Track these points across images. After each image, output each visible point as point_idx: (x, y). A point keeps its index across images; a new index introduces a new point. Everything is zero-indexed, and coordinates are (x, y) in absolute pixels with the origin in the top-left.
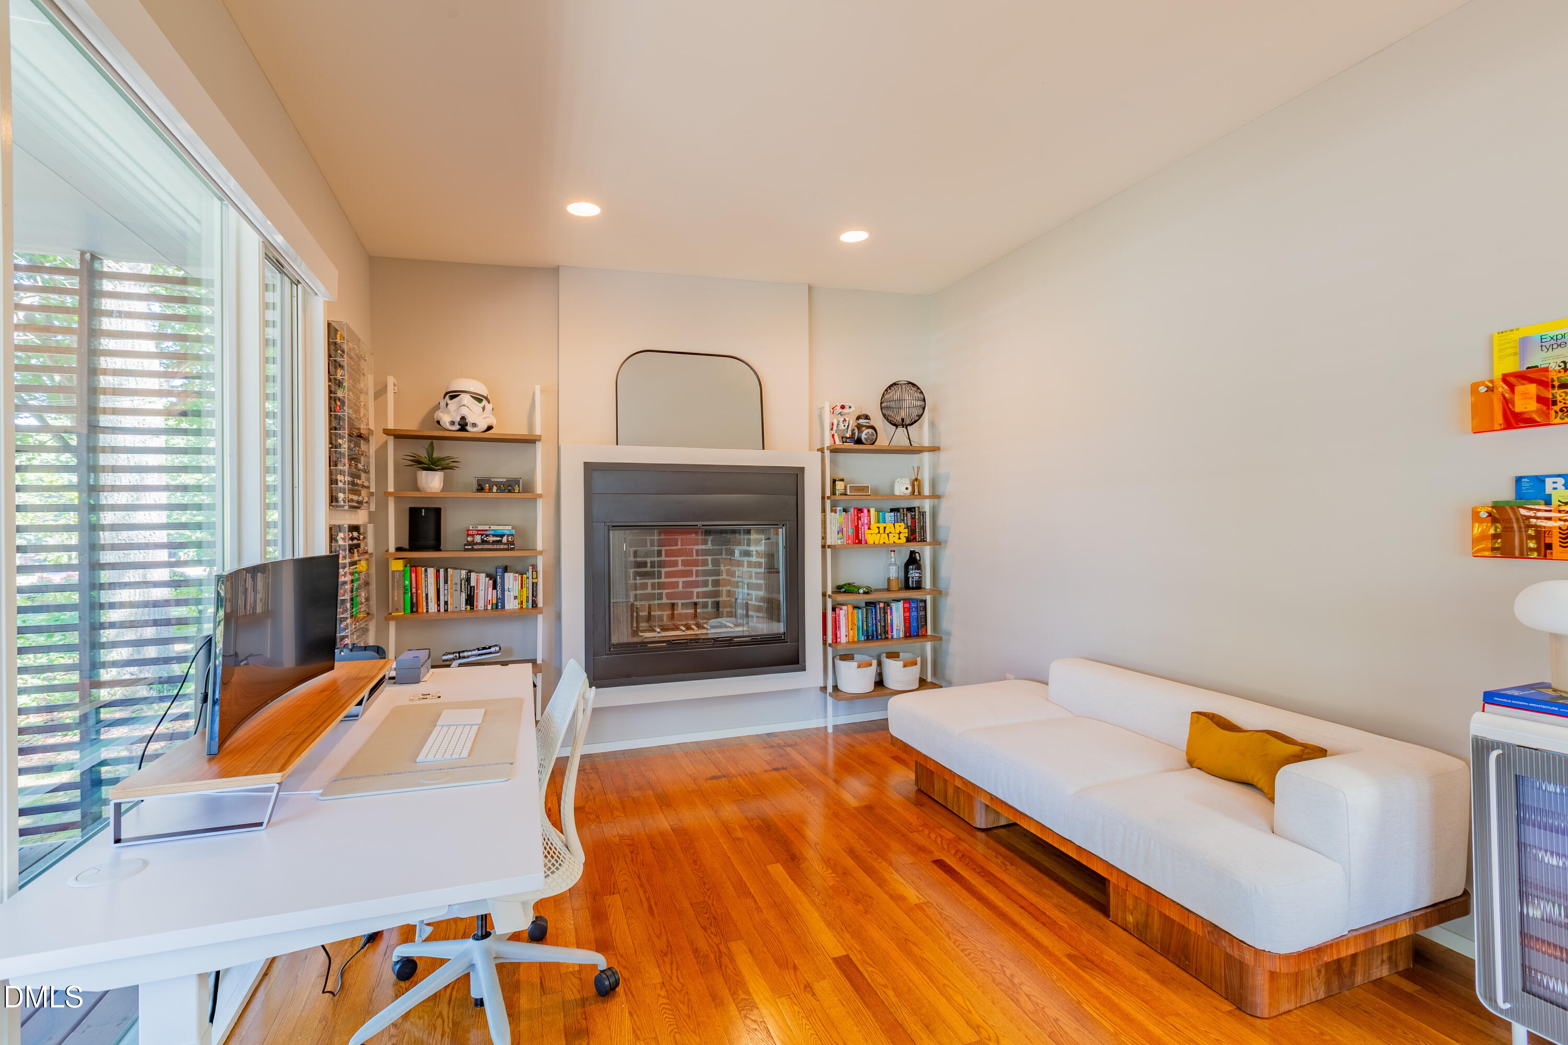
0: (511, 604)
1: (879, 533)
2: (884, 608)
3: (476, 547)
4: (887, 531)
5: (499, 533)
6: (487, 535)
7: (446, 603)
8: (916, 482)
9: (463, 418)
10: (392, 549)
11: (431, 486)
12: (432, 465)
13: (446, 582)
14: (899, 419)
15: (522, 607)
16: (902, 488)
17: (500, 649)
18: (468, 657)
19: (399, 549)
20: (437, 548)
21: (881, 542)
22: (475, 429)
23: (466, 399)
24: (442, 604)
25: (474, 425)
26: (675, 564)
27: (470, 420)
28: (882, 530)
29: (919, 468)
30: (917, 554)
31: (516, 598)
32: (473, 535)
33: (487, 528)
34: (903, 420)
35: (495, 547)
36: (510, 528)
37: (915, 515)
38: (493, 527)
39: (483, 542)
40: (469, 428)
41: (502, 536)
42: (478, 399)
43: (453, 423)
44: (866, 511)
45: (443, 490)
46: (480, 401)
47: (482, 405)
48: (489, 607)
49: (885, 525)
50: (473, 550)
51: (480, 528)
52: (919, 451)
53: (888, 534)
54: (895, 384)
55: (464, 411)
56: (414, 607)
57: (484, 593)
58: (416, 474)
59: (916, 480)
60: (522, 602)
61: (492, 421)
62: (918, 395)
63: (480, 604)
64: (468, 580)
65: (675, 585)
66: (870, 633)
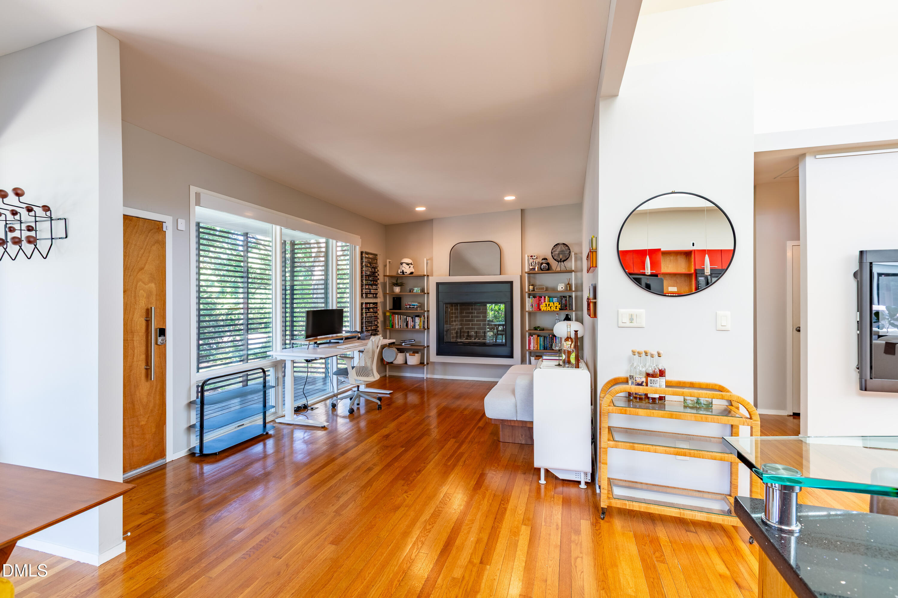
0: (417, 327)
1: (546, 306)
2: (552, 337)
3: (408, 309)
4: (550, 306)
5: (414, 305)
6: (411, 306)
7: (400, 325)
8: (569, 285)
9: (403, 271)
10: (388, 309)
11: (396, 291)
12: (397, 285)
13: (400, 319)
14: (559, 259)
15: (420, 328)
16: (561, 287)
17: (415, 340)
18: (406, 342)
19: (390, 309)
20: (400, 309)
21: (547, 310)
22: (406, 274)
23: (404, 265)
24: (399, 326)
25: (406, 273)
26: (480, 317)
27: (405, 271)
28: (548, 305)
29: (570, 279)
30: (569, 316)
31: (418, 325)
32: (407, 306)
33: (411, 303)
34: (561, 259)
35: (413, 309)
36: (417, 303)
37: (567, 299)
38: (412, 303)
39: (410, 308)
40: (405, 274)
41: (414, 306)
42: (408, 264)
43: (401, 272)
44: (543, 297)
45: (400, 292)
46: (408, 265)
47: (409, 266)
48: (411, 327)
49: (549, 303)
50: (407, 310)
51: (409, 303)
52: (571, 271)
53: (551, 307)
54: (558, 244)
55: (403, 269)
56: (393, 326)
57: (411, 324)
58: (393, 288)
59: (569, 284)
60: (420, 327)
61: (412, 270)
62: (567, 248)
63: (409, 326)
64: (406, 319)
65: (480, 324)
66: (546, 347)
